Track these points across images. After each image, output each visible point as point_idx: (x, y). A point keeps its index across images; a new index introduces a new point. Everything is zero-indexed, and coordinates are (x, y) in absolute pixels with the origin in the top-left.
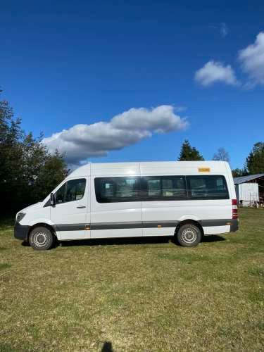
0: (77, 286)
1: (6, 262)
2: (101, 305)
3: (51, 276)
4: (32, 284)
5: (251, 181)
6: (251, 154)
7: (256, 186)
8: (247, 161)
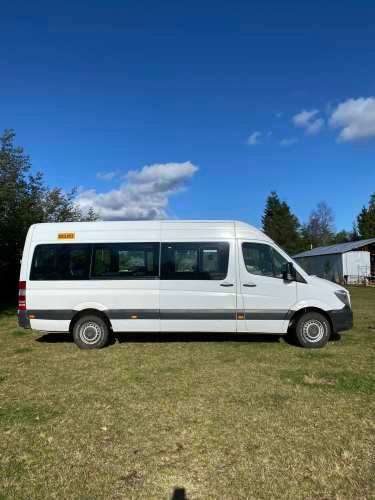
0: (102, 367)
1: (27, 347)
2: (123, 381)
3: (76, 359)
4: (55, 365)
5: (360, 249)
6: (364, 211)
7: (366, 255)
8: (359, 220)
